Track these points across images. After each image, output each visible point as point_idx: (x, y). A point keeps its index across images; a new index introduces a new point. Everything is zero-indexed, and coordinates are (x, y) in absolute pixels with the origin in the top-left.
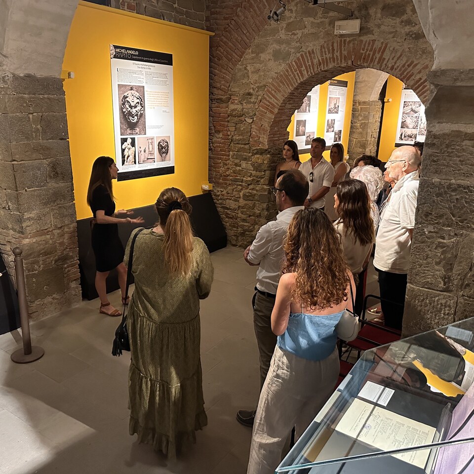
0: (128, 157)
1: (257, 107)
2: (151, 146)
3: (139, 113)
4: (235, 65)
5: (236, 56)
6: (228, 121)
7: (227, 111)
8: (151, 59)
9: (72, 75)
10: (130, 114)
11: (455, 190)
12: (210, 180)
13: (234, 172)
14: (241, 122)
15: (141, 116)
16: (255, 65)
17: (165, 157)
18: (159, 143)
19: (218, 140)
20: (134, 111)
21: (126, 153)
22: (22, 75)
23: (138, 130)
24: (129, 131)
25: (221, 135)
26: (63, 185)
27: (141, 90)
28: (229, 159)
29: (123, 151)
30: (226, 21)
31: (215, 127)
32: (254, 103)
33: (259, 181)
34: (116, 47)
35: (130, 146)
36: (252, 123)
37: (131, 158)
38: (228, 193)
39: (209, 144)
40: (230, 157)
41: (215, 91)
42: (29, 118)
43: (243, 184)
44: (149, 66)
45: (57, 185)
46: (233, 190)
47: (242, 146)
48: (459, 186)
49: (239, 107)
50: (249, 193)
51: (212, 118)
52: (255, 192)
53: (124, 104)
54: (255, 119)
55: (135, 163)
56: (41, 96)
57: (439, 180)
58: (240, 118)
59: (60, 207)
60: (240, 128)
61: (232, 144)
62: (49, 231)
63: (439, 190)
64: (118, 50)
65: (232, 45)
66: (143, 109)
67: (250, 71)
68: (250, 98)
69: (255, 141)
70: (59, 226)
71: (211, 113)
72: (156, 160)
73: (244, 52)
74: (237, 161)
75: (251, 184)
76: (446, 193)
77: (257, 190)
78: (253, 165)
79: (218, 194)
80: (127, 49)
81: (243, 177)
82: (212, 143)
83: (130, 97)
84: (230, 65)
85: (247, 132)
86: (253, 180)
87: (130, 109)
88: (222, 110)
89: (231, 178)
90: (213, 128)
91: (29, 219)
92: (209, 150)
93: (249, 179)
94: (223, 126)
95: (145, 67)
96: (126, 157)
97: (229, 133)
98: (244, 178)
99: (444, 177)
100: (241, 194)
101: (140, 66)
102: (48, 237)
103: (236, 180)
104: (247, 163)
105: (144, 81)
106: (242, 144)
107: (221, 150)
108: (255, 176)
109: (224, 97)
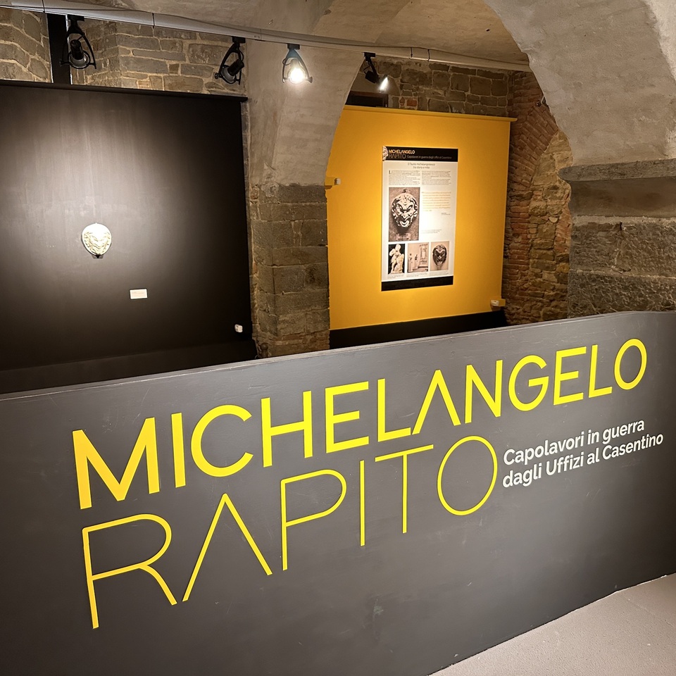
0: (396, 264)
1: (563, 203)
2: (424, 253)
3: (412, 218)
4: (539, 154)
5: (541, 144)
6: (529, 222)
7: (528, 209)
8: (430, 157)
9: (339, 182)
10: (401, 218)
11: (594, 281)
12: (504, 294)
13: (533, 285)
14: (544, 222)
15: (415, 220)
16: (562, 152)
17: (441, 266)
18: (435, 249)
19: (515, 244)
20: (406, 215)
21: (393, 261)
22: (287, 185)
23: (409, 235)
24: (398, 237)
25: (520, 239)
26: (318, 290)
27: (416, 192)
28: (528, 269)
29: (390, 258)
30: (531, 103)
31: (513, 229)
32: (561, 198)
33: (565, 296)
34: (389, 148)
35: (399, 253)
36: (557, 222)
37: (399, 266)
38: (525, 312)
39: (505, 250)
40: (530, 266)
41: (516, 187)
42: (291, 225)
43: (544, 299)
44: (427, 165)
45: (314, 291)
46: (531, 307)
47: (545, 252)
48: (598, 276)
49: (542, 204)
50: (550, 311)
51: (510, 219)
52: (559, 310)
53: (394, 208)
54: (560, 218)
55: (403, 271)
56: (303, 204)
57: (581, 271)
58: (543, 218)
59: (314, 313)
60: (542, 230)
61: (532, 250)
62: (301, 336)
63: (582, 280)
64: (392, 151)
65: (537, 131)
66: (417, 212)
67: (556, 160)
68: (556, 193)
69: (560, 245)
70: (312, 332)
71: (509, 212)
72: (429, 269)
73: (550, 139)
74: (538, 271)
75: (554, 300)
76: (588, 283)
77: (561, 308)
78: (557, 276)
79: (513, 312)
80: (401, 149)
81: (545, 291)
82: (509, 249)
83: (402, 200)
84: (534, 154)
85: (551, 235)
86: (556, 294)
87: (401, 213)
88: (522, 208)
89: (530, 292)
90: (510, 230)
91: (284, 321)
92: (505, 257)
93: (552, 293)
94: (523, 227)
95: (423, 166)
96: (393, 265)
97: (529, 236)
98: (546, 293)
99: (585, 268)
100: (541, 312)
101: (417, 166)
102: (301, 341)
103: (535, 295)
104: (550, 273)
105: (421, 181)
106: (544, 249)
107: (519, 258)
108: (558, 290)
109: (525, 193)
